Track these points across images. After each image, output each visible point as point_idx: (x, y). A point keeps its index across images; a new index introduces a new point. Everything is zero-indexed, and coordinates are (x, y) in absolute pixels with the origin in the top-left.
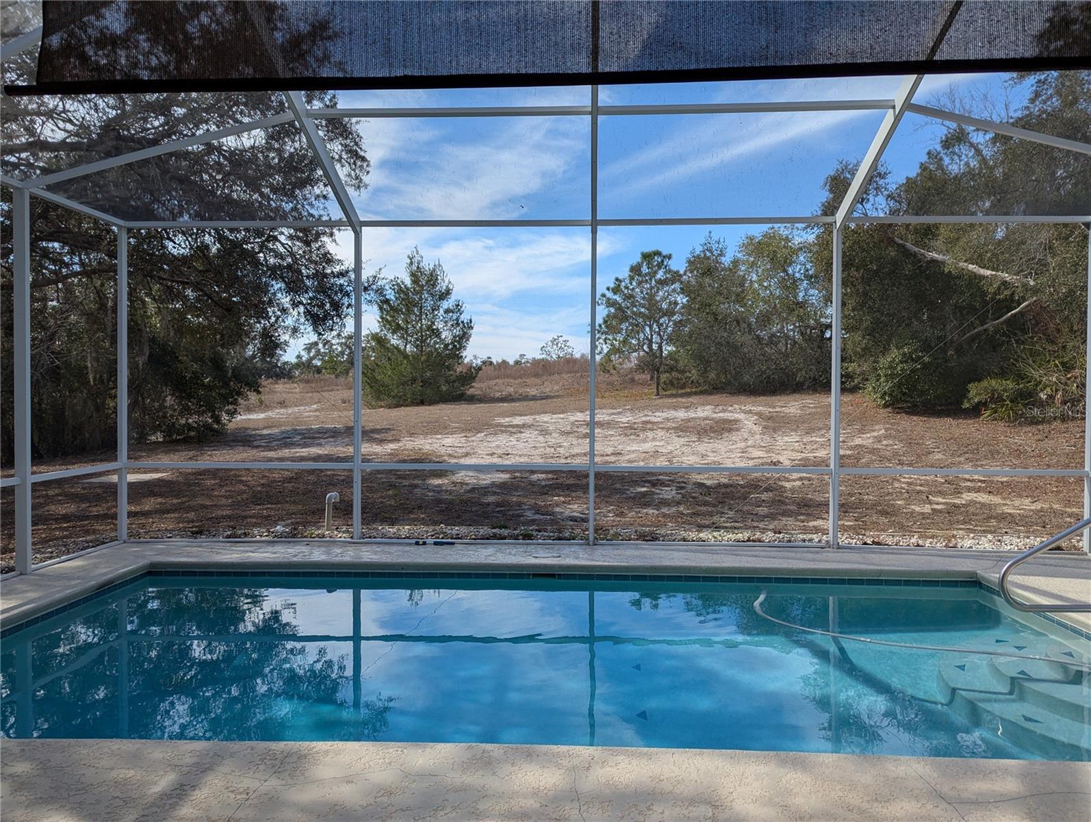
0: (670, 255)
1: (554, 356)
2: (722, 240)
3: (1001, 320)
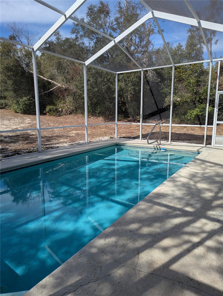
3: (48, 91)
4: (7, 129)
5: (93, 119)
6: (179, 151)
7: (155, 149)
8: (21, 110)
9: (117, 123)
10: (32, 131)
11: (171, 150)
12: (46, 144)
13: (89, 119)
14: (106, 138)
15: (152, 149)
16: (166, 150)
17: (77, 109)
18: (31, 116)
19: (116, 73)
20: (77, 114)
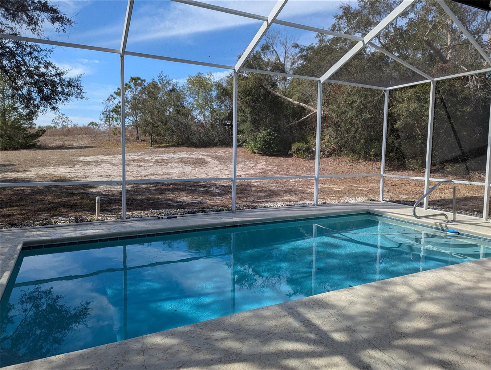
0: (145, 80)
1: (61, 125)
2: (167, 76)
3: (299, 121)
4: (229, 175)
5: (365, 165)
6: (487, 239)
7: (438, 229)
8: (258, 149)
9: (384, 175)
10: (256, 180)
11: (471, 236)
12: (258, 201)
13: (357, 166)
14: (361, 200)
15: (432, 228)
16: (459, 234)
17: (341, 148)
18: (271, 157)
19: (385, 89)
20: (341, 157)
